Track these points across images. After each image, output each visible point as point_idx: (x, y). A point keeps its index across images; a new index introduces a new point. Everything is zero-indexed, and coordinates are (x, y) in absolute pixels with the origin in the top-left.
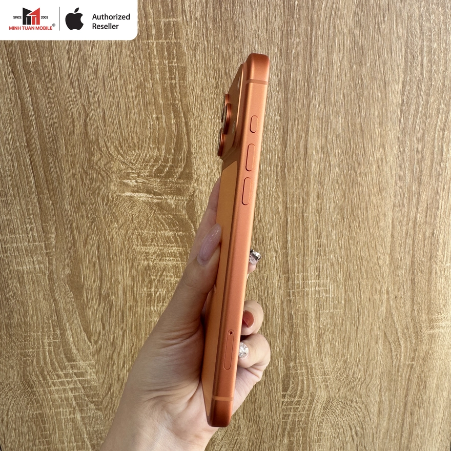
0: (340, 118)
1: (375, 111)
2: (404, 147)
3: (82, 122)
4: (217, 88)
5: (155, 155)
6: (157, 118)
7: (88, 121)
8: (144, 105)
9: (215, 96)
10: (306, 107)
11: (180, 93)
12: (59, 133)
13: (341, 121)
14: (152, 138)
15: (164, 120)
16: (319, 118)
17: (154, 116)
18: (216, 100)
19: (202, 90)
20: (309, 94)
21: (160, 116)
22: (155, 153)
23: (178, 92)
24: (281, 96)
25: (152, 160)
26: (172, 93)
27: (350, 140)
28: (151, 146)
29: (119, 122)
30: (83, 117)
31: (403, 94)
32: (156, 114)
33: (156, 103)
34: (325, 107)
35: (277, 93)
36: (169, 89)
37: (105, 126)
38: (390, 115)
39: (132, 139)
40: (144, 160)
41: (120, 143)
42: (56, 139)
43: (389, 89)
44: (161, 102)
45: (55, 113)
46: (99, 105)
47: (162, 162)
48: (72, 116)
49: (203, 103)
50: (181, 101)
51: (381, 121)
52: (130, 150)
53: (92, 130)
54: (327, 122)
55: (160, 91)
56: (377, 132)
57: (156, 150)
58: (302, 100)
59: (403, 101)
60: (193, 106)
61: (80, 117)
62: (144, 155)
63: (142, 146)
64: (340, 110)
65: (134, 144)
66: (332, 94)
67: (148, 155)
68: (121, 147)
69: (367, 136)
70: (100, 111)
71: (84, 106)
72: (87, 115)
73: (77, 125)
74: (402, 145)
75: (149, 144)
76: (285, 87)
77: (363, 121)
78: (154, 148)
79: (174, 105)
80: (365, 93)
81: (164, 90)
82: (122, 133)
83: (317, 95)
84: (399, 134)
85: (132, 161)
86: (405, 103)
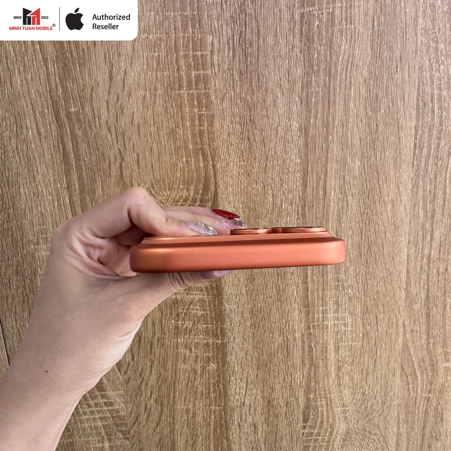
0: (357, 161)
1: (389, 154)
2: (417, 188)
3: (118, 165)
4: (242, 133)
5: (184, 195)
6: (187, 162)
7: (123, 164)
8: (175, 149)
9: (241, 141)
10: (325, 150)
11: (208, 138)
12: (96, 175)
13: (358, 163)
14: (181, 179)
15: (193, 163)
16: (337, 161)
17: (184, 159)
18: (241, 145)
19: (229, 135)
20: (327, 139)
21: (189, 159)
22: (185, 194)
23: (207, 137)
24: (302, 141)
25: (182, 200)
26: (201, 138)
27: (366, 181)
28: (181, 187)
29: (152, 165)
30: (119, 160)
31: (416, 138)
32: (186, 157)
33: (186, 148)
34: (343, 150)
35: (298, 138)
36: (198, 134)
37: (139, 168)
38: (403, 158)
39: (164, 180)
40: (174, 200)
41: (152, 184)
42: (93, 181)
43: (402, 134)
44: (191, 147)
45: (93, 157)
46: (134, 149)
47: (191, 202)
48: (109, 160)
49: (229, 147)
50: (209, 145)
51: (395, 163)
52: (161, 191)
53: (126, 173)
54: (345, 164)
55: (190, 137)
56: (392, 173)
57: (185, 191)
58: (321, 144)
59: (415, 144)
60: (220, 149)
61: (116, 161)
62: (174, 195)
63: (172, 187)
64: (357, 153)
65: (165, 185)
66: (349, 139)
67: (178, 195)
68: (153, 188)
69: (382, 177)
70: (135, 155)
71: (120, 150)
72: (123, 159)
73: (113, 168)
74: (415, 185)
75: (179, 185)
76: (305, 131)
77: (378, 163)
78: (183, 189)
79: (202, 149)
80: (380, 137)
81: (194, 135)
82: (154, 175)
83: (335, 140)
84: (412, 175)
85: (163, 201)
86: (417, 146)
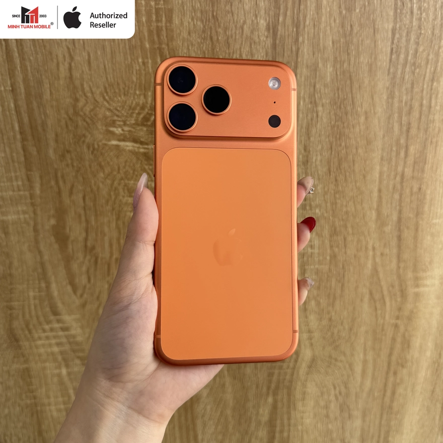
0: (329, 66)
1: (364, 59)
2: (393, 98)
3: (67, 65)
4: (204, 31)
5: (141, 102)
6: (144, 63)
7: (73, 64)
8: (130, 48)
9: (202, 41)
10: (294, 53)
11: (167, 36)
12: (43, 77)
13: (330, 69)
14: (138, 84)
15: (150, 66)
16: (307, 66)
17: (140, 60)
18: (203, 46)
19: (189, 33)
20: (297, 40)
21: (146, 61)
22: (142, 100)
23: (165, 35)
24: (269, 42)
25: (138, 108)
26: (159, 36)
27: (338, 89)
28: (138, 92)
29: (105, 66)
30: (68, 60)
31: (393, 43)
32: (143, 58)
33: (142, 47)
34: (314, 54)
35: (265, 39)
36: (155, 32)
37: (90, 70)
38: (379, 64)
39: (118, 84)
40: (130, 107)
41: (105, 88)
42: (40, 83)
43: (378, 36)
44: (147, 46)
45: (40, 56)
46: (84, 48)
47: (149, 110)
48: (57, 60)
49: (190, 48)
50: (168, 45)
51: (370, 70)
52: (116, 97)
53: (76, 74)
54: (315, 70)
55: (146, 34)
56: (366, 81)
57: (142, 97)
58: (290, 47)
59: (392, 50)
60: (180, 50)
61: (65, 60)
62: (130, 102)
63: (128, 93)
64: (329, 57)
65: (119, 90)
66: (321, 41)
67: (134, 102)
68: (107, 93)
69: (356, 85)
70: (85, 54)
71: (68, 48)
72: (72, 58)
73: (62, 68)
74: (391, 96)
75: (135, 90)
76: (274, 31)
77: (351, 70)
78: (140, 95)
79: (160, 49)
80: (355, 40)
81: (150, 32)
82: (107, 78)
83: (306, 42)
84: (387, 84)
85: (118, 108)
86: (394, 51)
